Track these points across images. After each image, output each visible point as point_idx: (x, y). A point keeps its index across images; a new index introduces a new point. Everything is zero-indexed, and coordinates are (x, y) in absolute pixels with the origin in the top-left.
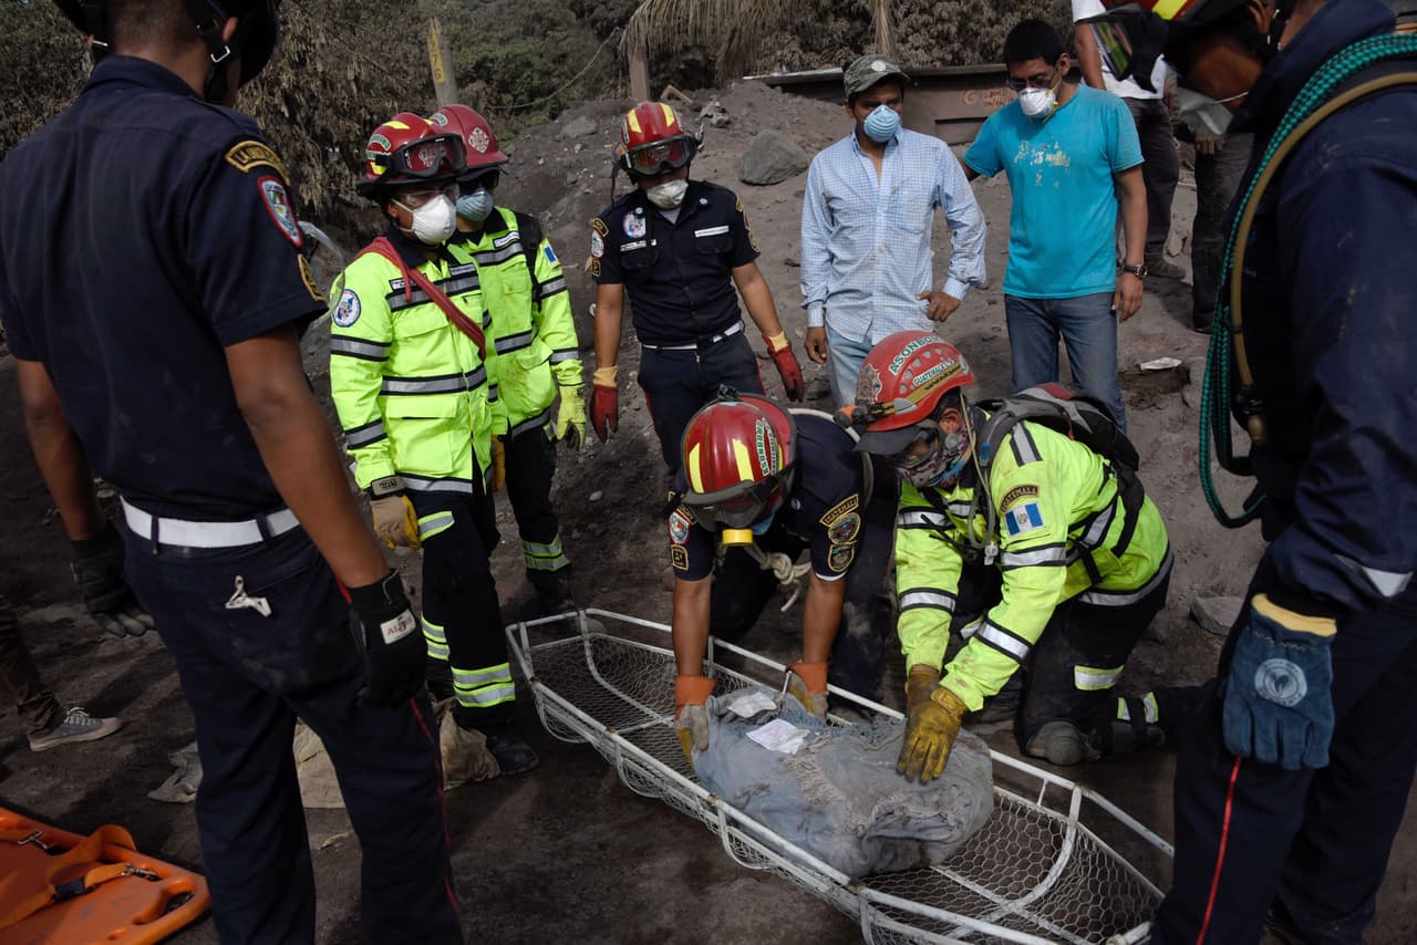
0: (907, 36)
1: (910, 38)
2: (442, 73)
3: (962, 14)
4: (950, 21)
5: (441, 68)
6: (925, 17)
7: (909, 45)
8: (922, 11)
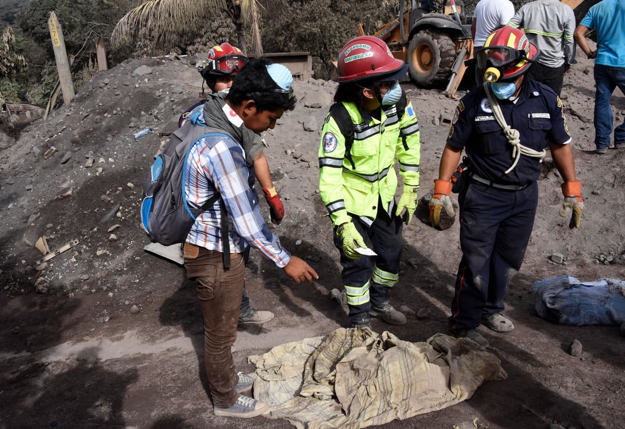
0: (206, 42)
1: (208, 44)
2: (58, 41)
3: (229, 33)
4: (225, 36)
5: (58, 39)
6: (214, 34)
7: (207, 47)
8: (212, 32)
